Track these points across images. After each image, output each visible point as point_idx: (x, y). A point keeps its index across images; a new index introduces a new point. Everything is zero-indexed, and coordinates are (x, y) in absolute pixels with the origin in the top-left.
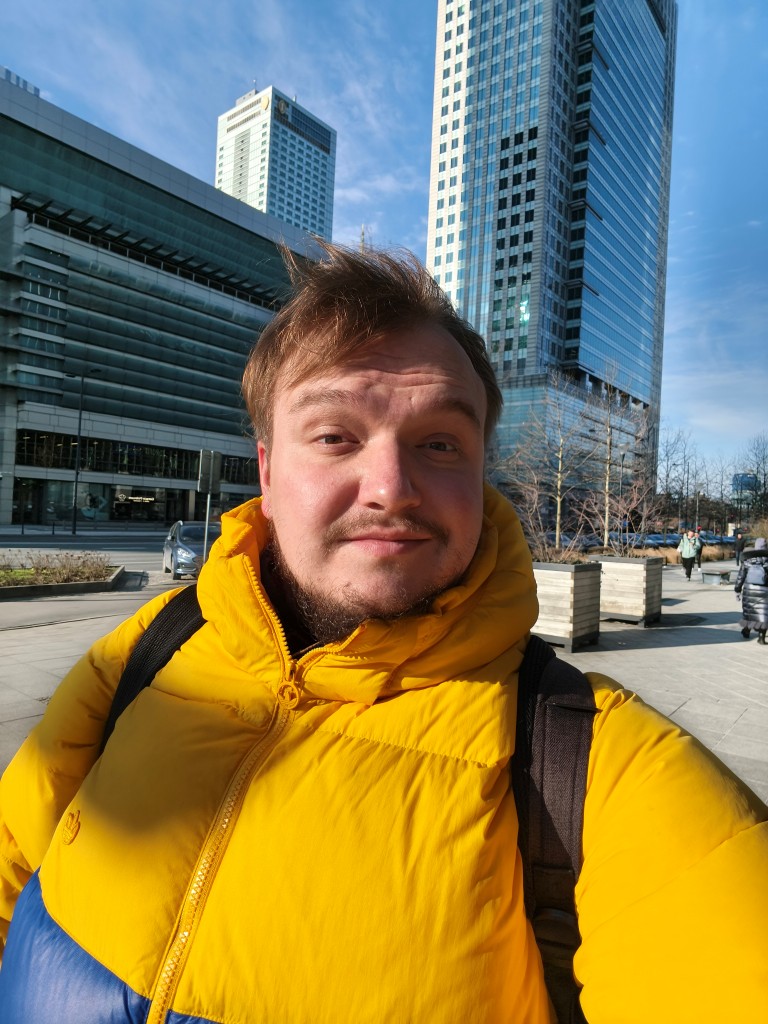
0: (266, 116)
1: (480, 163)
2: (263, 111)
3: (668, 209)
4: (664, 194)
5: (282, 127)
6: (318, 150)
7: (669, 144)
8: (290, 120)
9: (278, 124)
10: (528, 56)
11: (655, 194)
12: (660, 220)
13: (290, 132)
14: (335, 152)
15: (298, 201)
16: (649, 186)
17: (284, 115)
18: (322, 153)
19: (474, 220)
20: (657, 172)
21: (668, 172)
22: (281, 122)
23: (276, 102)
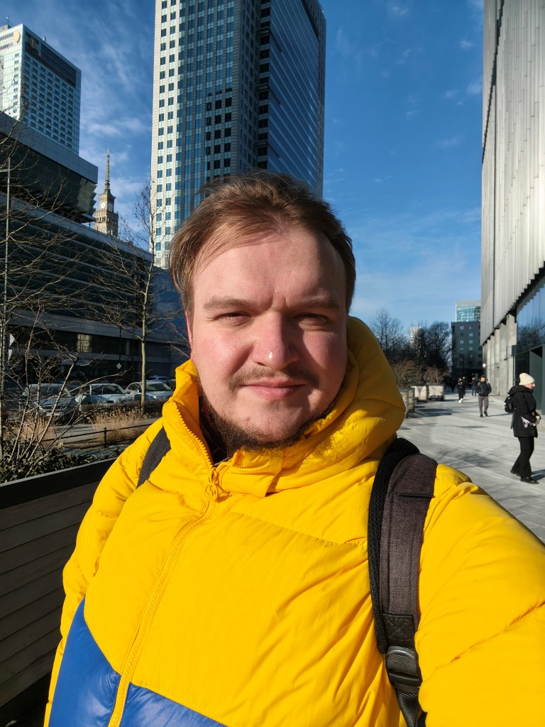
0: (18, 48)
1: (190, 104)
2: (15, 43)
3: (323, 157)
4: (320, 146)
5: (32, 59)
6: (65, 83)
7: (322, 113)
8: (40, 54)
9: (29, 56)
10: (224, 29)
11: (314, 145)
12: (318, 164)
13: (40, 65)
14: (80, 87)
15: (49, 120)
16: (310, 139)
17: (35, 49)
18: (69, 86)
19: (187, 146)
20: (316, 131)
21: (322, 132)
22: (32, 55)
23: (27, 38)
